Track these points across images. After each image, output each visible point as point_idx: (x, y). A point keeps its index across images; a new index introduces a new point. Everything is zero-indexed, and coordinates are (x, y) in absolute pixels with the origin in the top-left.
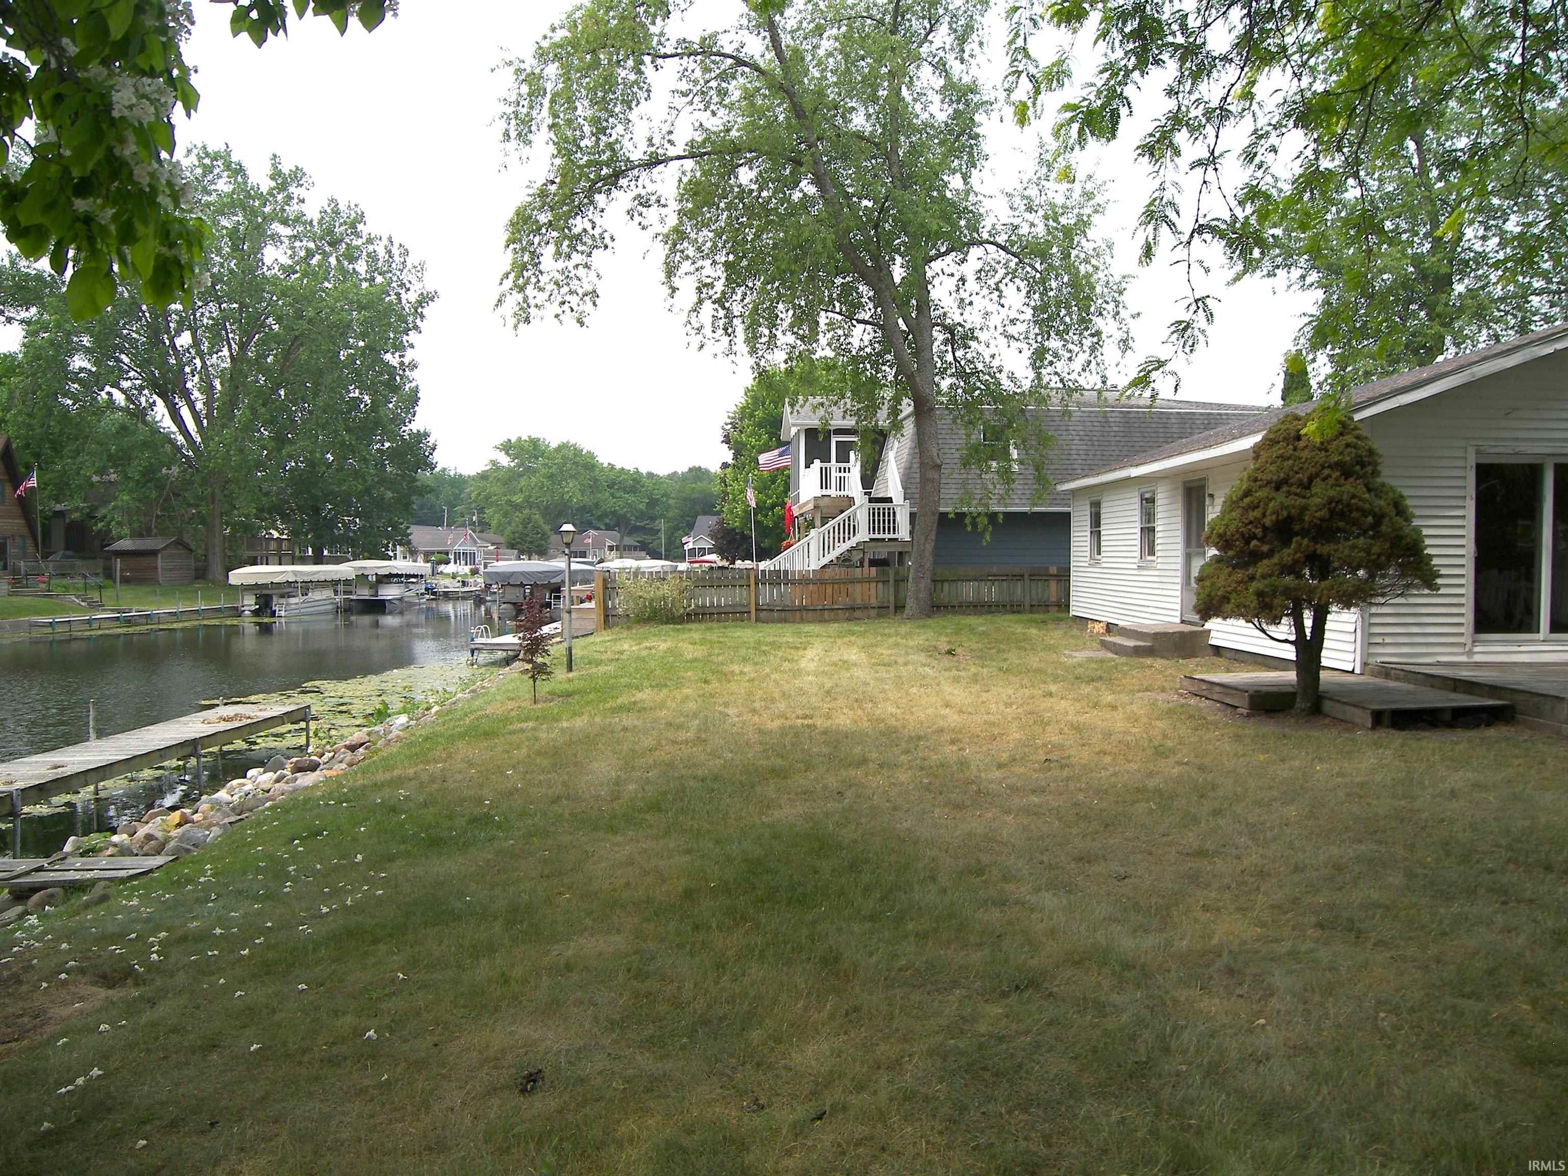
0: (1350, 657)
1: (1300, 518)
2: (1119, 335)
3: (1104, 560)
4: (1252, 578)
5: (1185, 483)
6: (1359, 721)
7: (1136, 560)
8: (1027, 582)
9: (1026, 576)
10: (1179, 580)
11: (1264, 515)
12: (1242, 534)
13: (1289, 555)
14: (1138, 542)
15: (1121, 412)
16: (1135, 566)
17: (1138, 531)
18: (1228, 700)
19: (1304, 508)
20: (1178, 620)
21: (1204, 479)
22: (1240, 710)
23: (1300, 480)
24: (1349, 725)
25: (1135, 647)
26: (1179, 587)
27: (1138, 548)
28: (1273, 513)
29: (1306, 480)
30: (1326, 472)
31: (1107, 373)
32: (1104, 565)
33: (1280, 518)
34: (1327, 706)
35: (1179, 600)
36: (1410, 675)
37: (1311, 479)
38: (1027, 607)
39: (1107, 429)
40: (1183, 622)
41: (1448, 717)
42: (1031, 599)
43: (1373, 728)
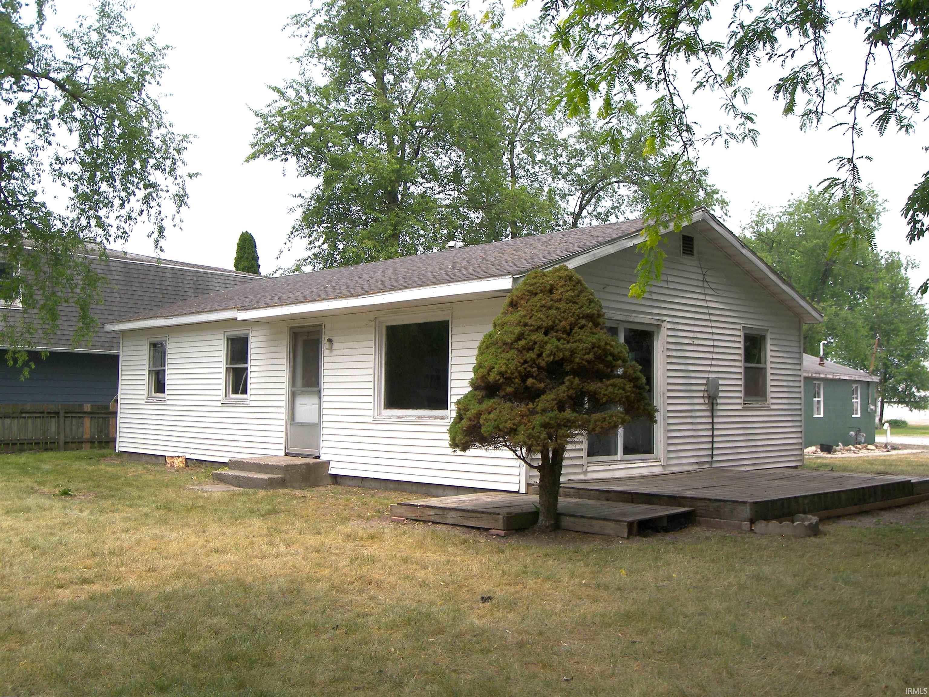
0: (516, 479)
1: (570, 360)
2: (174, 190)
3: (169, 397)
4: (533, 412)
5: (291, 328)
6: (612, 532)
7: (220, 398)
8: (62, 420)
9: (62, 414)
10: (283, 416)
11: (540, 355)
12: (520, 372)
13: (564, 392)
14: (223, 381)
15: (122, 262)
16: (219, 404)
17: (223, 371)
18: (472, 524)
19: (573, 352)
20: (283, 453)
21: (320, 325)
22: (493, 531)
23: (564, 327)
24: (607, 538)
25: (270, 479)
26: (283, 422)
27: (222, 387)
28: (549, 355)
29: (568, 328)
30: (583, 322)
31: (164, 224)
32: (169, 402)
33: (557, 359)
34: (567, 522)
35: (283, 435)
36: (582, 492)
37: (572, 326)
38: (62, 443)
39: (109, 277)
40: (287, 454)
41: (665, 523)
42: (65, 437)
43: (628, 538)
